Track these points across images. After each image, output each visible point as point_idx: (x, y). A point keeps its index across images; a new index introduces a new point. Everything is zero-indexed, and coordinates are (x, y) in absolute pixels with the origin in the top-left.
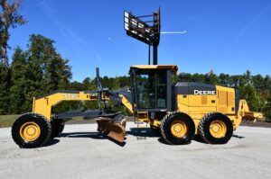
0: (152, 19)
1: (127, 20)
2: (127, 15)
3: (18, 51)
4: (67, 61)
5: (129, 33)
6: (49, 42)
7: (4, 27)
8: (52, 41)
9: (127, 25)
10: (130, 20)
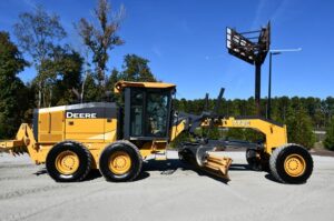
0: (258, 35)
1: (229, 37)
2: (229, 31)
3: (115, 72)
5: (231, 51)
6: (144, 62)
8: (147, 61)
9: (229, 43)
10: (232, 37)
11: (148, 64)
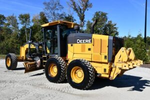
4: (115, 25)
7: (82, 11)
11: (107, 15)
